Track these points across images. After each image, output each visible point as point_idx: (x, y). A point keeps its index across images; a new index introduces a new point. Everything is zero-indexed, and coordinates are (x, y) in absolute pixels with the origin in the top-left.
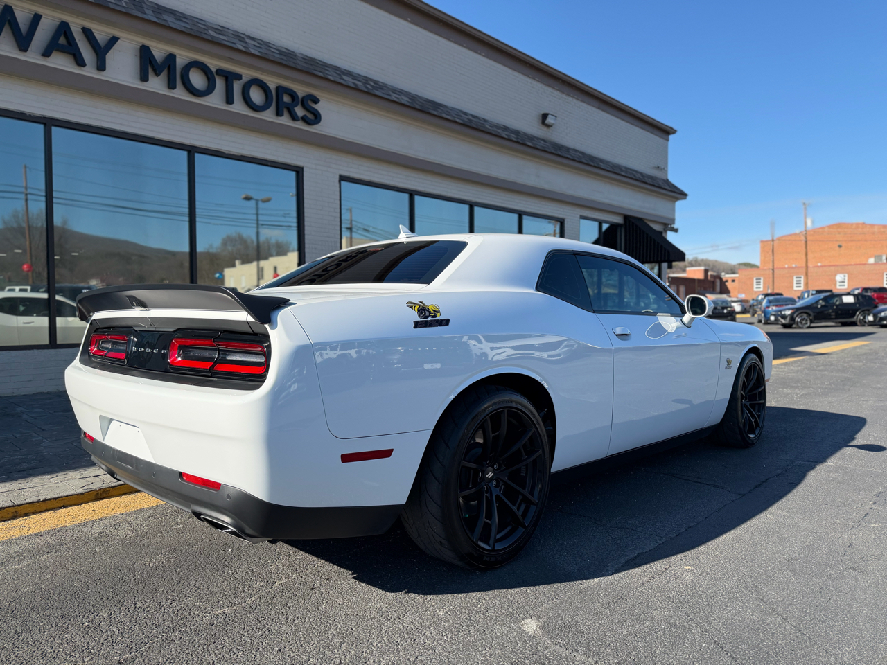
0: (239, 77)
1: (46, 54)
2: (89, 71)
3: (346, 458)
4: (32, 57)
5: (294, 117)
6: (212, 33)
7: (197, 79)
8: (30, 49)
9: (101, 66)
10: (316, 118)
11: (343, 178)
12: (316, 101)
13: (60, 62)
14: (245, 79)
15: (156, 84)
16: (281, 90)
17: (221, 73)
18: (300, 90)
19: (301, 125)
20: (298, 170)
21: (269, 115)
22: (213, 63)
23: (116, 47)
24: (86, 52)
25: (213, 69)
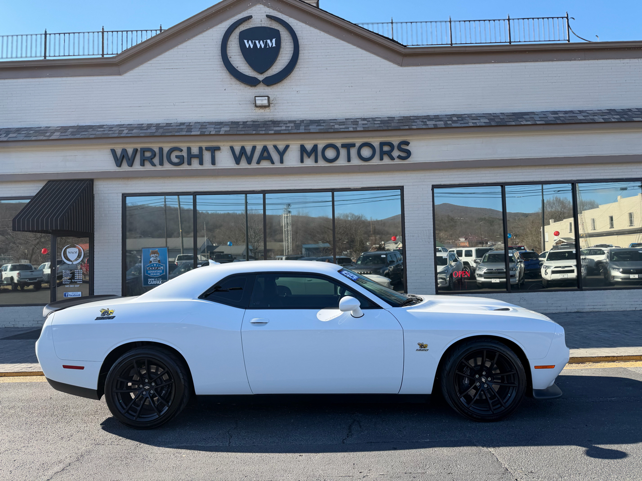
0: (353, 145)
1: (258, 163)
2: (278, 165)
3: (65, 367)
4: (254, 165)
5: (392, 158)
6: (337, 126)
7: (330, 154)
8: (252, 162)
9: (282, 162)
10: (409, 154)
11: (434, 187)
12: (407, 143)
13: (265, 164)
14: (358, 145)
15: (309, 162)
16: (382, 144)
17: (343, 146)
18: (396, 141)
19: (397, 161)
20: (401, 188)
21: (376, 161)
22: (338, 142)
23: (289, 149)
24: (275, 156)
25: (339, 145)
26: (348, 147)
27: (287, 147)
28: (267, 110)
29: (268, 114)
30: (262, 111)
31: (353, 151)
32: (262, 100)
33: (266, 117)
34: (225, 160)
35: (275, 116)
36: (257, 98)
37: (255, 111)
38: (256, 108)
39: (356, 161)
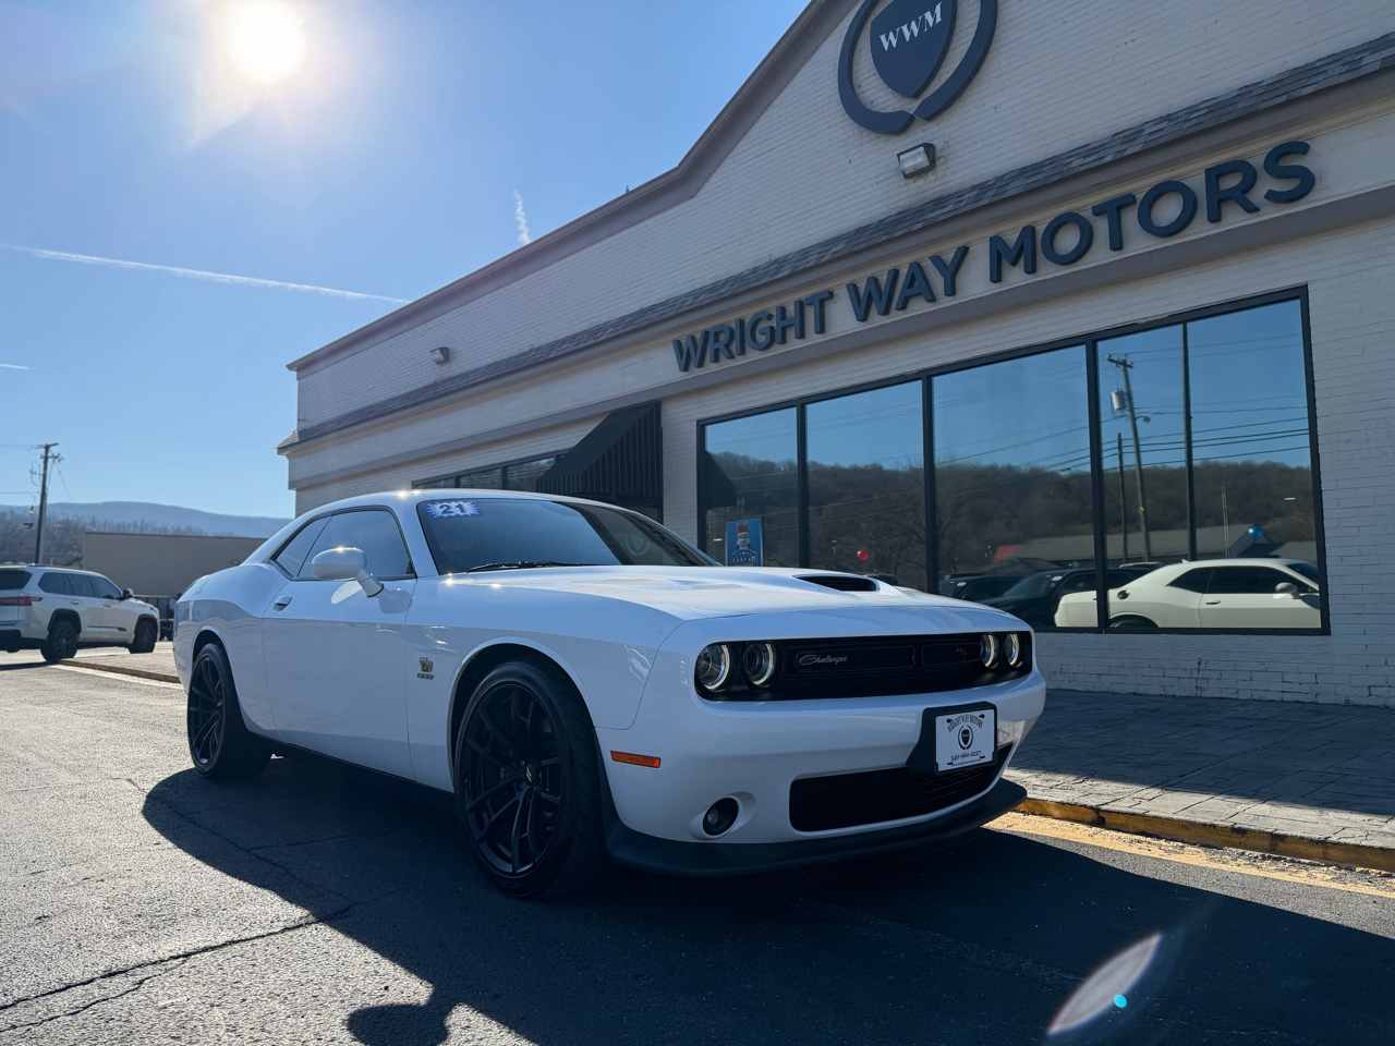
0: (1127, 201)
1: (903, 307)
2: (943, 301)
5: (1252, 209)
7: (1069, 240)
8: (891, 309)
9: (952, 292)
10: (1306, 182)
12: (1302, 148)
13: (918, 307)
14: (1140, 197)
15: (1015, 277)
16: (1214, 175)
17: (1099, 211)
18: (1256, 152)
19: (1271, 212)
20: (1300, 293)
21: (1200, 229)
22: (1084, 205)
23: (969, 256)
24: (938, 282)
25: (1087, 214)
26: (1113, 210)
27: (963, 252)
28: (931, 176)
29: (931, 185)
30: (920, 182)
31: (1130, 218)
32: (914, 157)
33: (927, 194)
34: (842, 317)
35: (947, 185)
36: (902, 157)
37: (905, 189)
38: (909, 181)
39: (1139, 243)
